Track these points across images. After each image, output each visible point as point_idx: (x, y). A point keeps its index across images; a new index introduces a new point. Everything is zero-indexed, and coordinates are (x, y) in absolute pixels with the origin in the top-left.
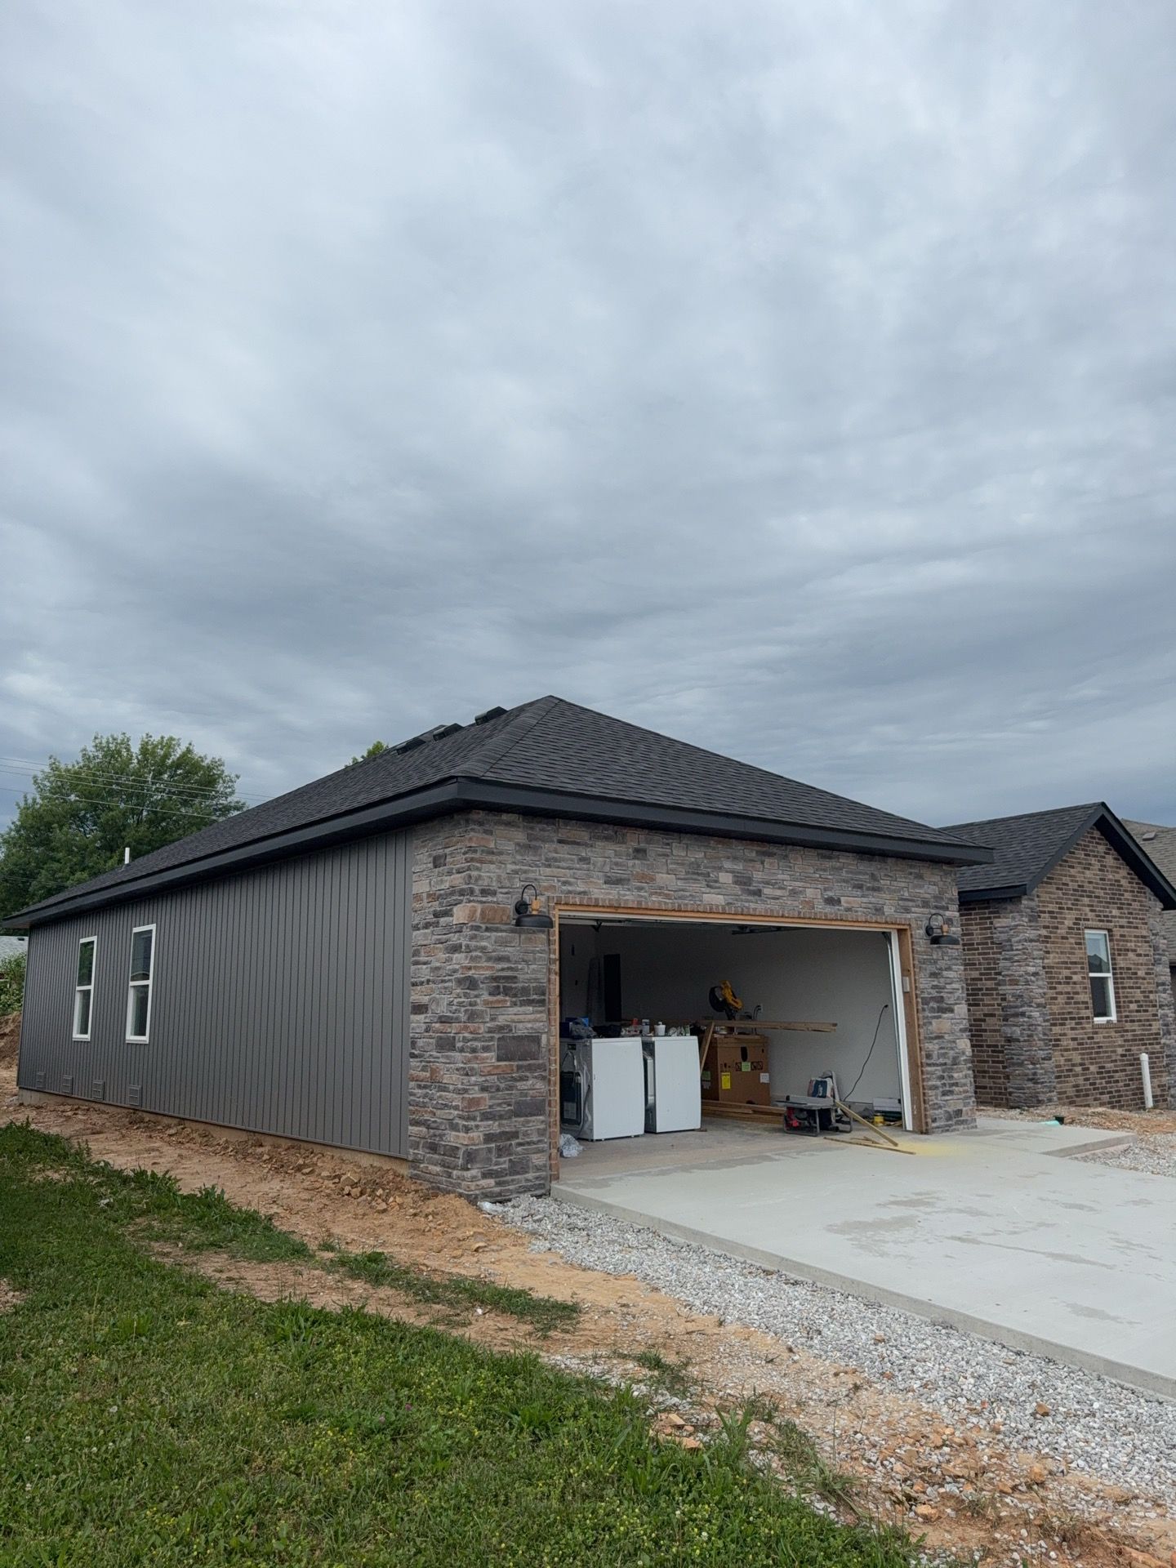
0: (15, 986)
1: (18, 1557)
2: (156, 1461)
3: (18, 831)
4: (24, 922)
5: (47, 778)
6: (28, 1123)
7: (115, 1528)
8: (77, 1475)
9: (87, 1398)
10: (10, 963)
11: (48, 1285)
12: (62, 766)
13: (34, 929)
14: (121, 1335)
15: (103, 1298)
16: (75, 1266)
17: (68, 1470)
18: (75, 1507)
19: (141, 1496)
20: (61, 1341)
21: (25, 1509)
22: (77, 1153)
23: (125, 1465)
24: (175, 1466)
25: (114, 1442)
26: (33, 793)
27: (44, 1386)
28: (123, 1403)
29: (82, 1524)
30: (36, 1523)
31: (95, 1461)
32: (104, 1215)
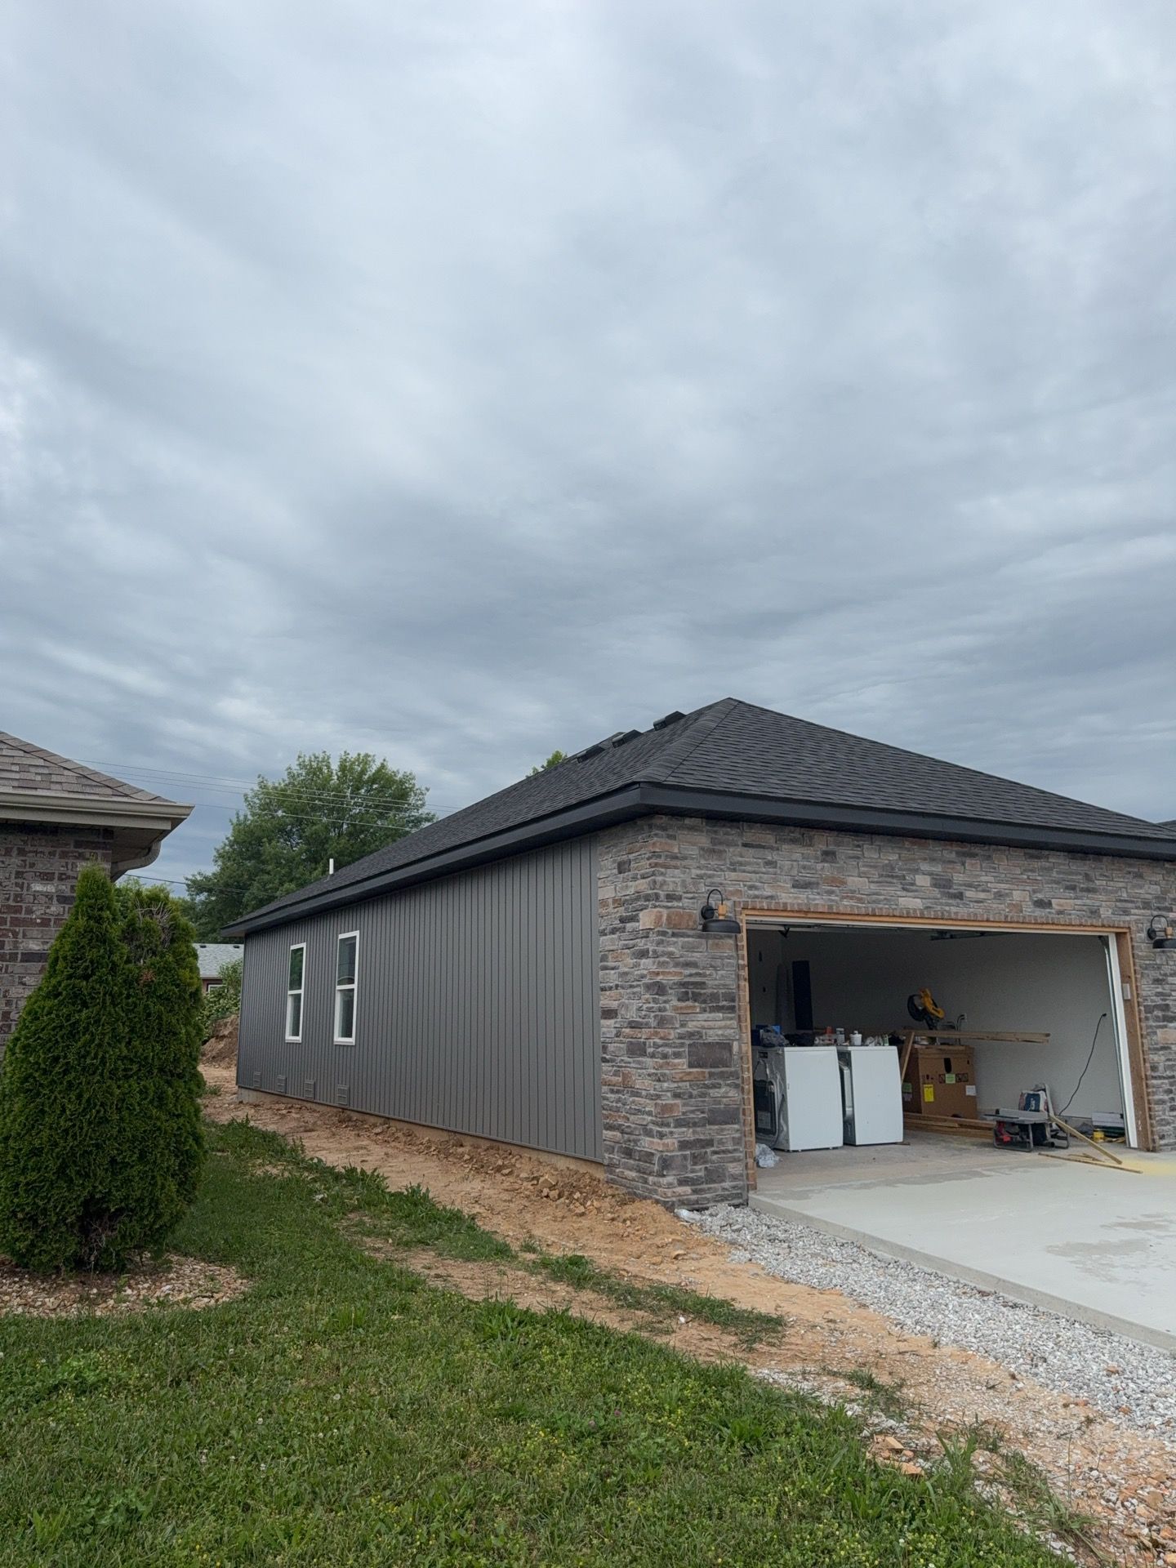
0: (232, 991)
1: (256, 1534)
2: (378, 1450)
3: (231, 846)
4: (241, 930)
5: (256, 796)
6: (247, 1120)
7: (342, 1513)
8: (306, 1459)
9: (312, 1385)
10: (227, 969)
11: (272, 1274)
12: (270, 785)
13: (248, 937)
14: (341, 1325)
15: (322, 1289)
16: (295, 1257)
17: (298, 1453)
18: (306, 1489)
19: (365, 1483)
20: (286, 1329)
21: (261, 1488)
22: (293, 1150)
23: (349, 1451)
24: (396, 1456)
25: (338, 1429)
26: (245, 811)
27: (273, 1370)
28: (345, 1391)
29: (313, 1506)
30: (271, 1502)
31: (322, 1447)
32: (319, 1209)
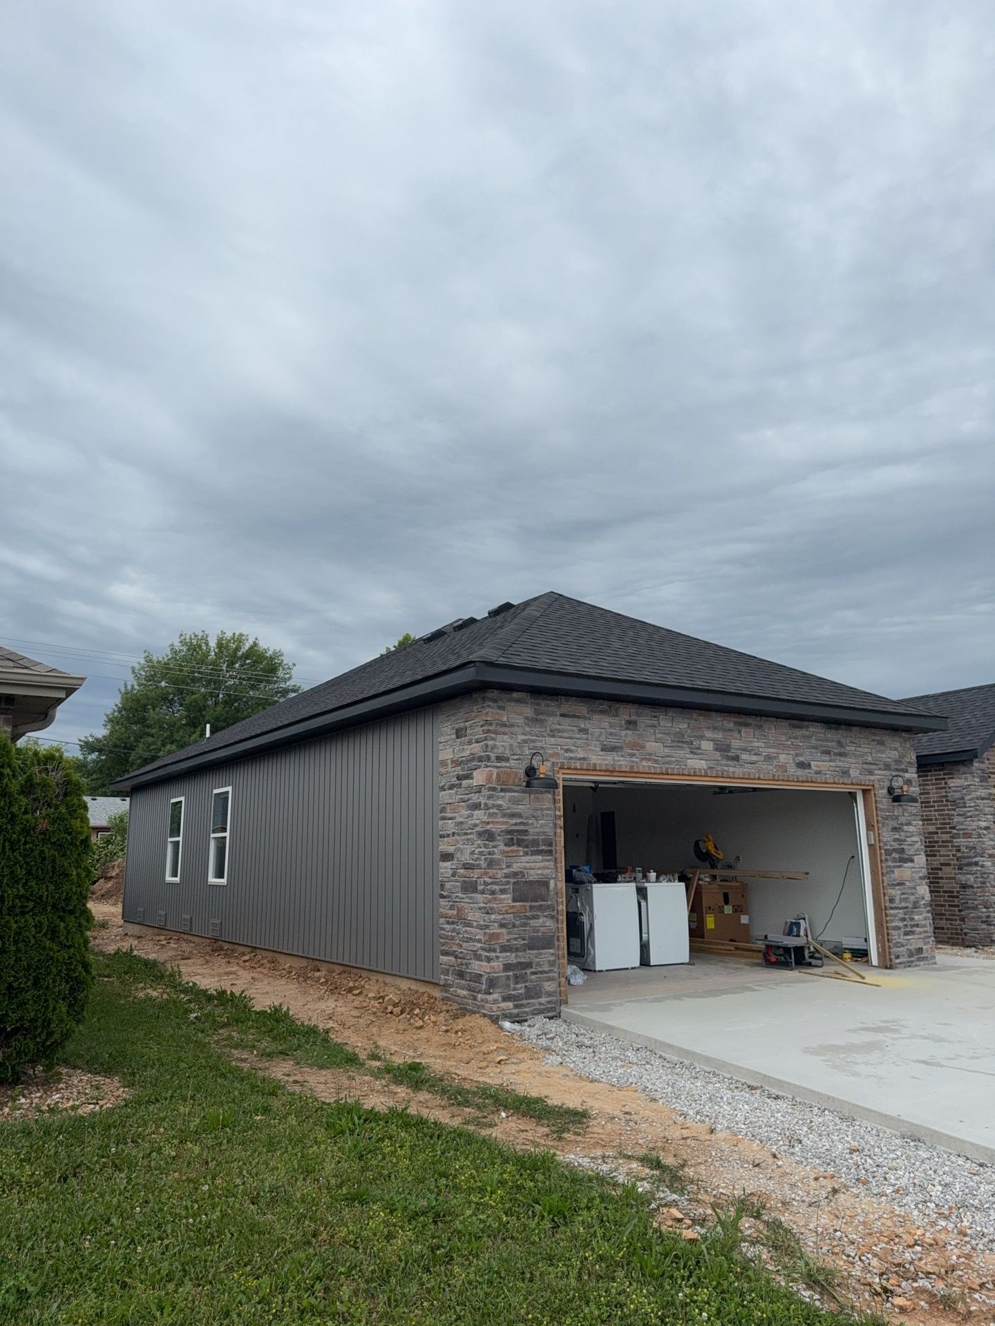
0: (119, 838)
1: (132, 1307)
2: (241, 1232)
3: (120, 712)
4: (127, 786)
5: (143, 668)
6: (131, 950)
7: (209, 1287)
8: (177, 1240)
9: (184, 1178)
10: (115, 819)
11: (151, 1083)
12: (155, 659)
13: (134, 791)
14: (209, 1126)
15: (194, 1095)
16: (172, 1068)
17: (170, 1237)
18: (177, 1268)
19: (229, 1260)
20: (162, 1130)
21: (137, 1268)
22: (171, 975)
23: (215, 1234)
24: (256, 1236)
25: (206, 1215)
26: (132, 681)
27: (149, 1166)
28: (213, 1183)
29: (183, 1282)
30: (146, 1280)
31: (191, 1230)
32: (194, 1026)
